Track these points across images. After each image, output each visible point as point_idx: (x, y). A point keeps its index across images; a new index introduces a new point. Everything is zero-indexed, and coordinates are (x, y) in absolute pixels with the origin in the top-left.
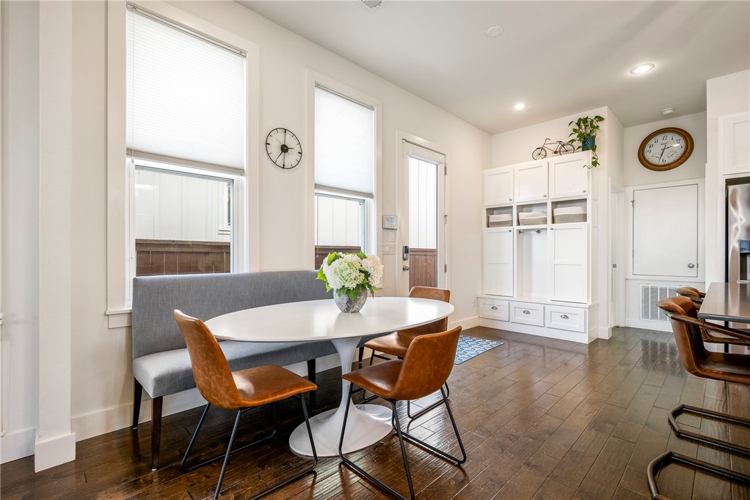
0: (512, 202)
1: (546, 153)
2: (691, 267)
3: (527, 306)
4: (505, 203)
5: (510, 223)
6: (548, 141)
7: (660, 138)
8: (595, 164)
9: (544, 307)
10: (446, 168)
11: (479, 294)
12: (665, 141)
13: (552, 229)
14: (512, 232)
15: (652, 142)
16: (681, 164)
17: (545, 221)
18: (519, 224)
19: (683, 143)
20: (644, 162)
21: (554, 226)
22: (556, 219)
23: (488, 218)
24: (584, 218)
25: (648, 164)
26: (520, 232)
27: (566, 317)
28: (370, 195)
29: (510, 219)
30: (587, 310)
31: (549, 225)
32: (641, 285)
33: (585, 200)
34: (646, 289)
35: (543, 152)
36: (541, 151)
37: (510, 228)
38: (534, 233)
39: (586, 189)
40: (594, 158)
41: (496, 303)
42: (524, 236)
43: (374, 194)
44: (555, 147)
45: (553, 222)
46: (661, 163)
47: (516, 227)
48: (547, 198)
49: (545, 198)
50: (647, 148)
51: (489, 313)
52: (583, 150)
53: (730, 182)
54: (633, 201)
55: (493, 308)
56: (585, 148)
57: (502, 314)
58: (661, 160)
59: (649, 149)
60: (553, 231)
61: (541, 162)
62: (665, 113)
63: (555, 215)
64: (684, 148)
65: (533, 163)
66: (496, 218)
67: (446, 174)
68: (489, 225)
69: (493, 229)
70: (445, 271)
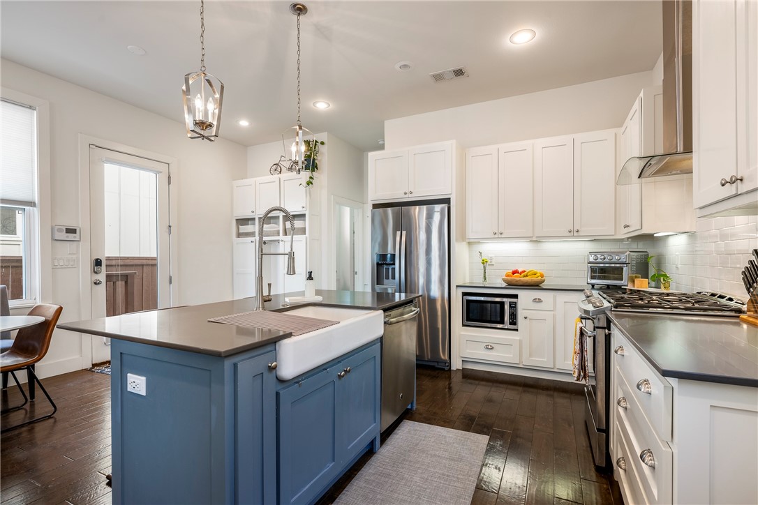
0: (254, 213)
1: (281, 169)
4: (249, 215)
5: (253, 234)
6: (283, 159)
8: (309, 183)
10: (169, 177)
13: (282, 241)
14: (254, 244)
17: (278, 234)
21: (285, 238)
22: (287, 232)
23: (238, 228)
24: (304, 231)
26: (264, 242)
28: (32, 204)
29: (253, 231)
31: (281, 237)
33: (304, 215)
35: (279, 168)
36: (277, 168)
37: (253, 239)
39: (305, 205)
40: (311, 178)
43: (36, 202)
44: (288, 164)
45: (284, 234)
52: (305, 170)
53: (376, 206)
56: (307, 168)
61: (276, 176)
63: (287, 227)
65: (270, 178)
66: (243, 229)
67: (169, 183)
68: (239, 235)
69: (241, 239)
70: (170, 283)
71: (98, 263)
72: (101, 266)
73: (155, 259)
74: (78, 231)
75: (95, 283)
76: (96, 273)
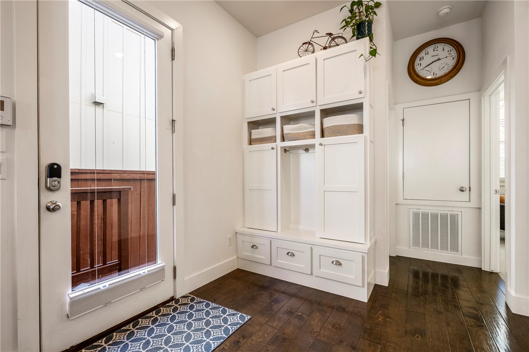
0: (275, 112)
1: (314, 49)
2: (462, 190)
3: (292, 247)
4: (267, 114)
5: (272, 139)
6: (316, 35)
7: (430, 49)
8: (373, 53)
9: (311, 248)
10: (173, 50)
11: (239, 228)
12: (436, 53)
13: (321, 145)
14: (275, 150)
15: (422, 54)
16: (452, 77)
17: (313, 135)
18: (283, 139)
19: (454, 53)
20: (415, 76)
21: (323, 140)
22: (326, 133)
23: (250, 134)
24: (360, 129)
25: (418, 79)
26: (285, 150)
27: (339, 264)
29: (273, 134)
30: (366, 256)
31: (318, 139)
32: (411, 211)
33: (361, 105)
34: (416, 215)
35: (310, 47)
36: (308, 47)
37: (273, 145)
38: (302, 152)
39: (363, 90)
40: (371, 48)
41: (256, 241)
42: (291, 156)
44: (325, 41)
45: (323, 136)
46: (432, 77)
47: (280, 144)
48: (314, 104)
49: (312, 105)
50: (417, 61)
51: (247, 253)
52: (358, 38)
54: (403, 120)
55: (253, 247)
56: (359, 35)
57: (261, 255)
58: (432, 73)
59: (419, 62)
60: (322, 147)
61: (309, 58)
62: (441, 13)
63: (325, 126)
64: (456, 59)
65: (299, 61)
66: (257, 133)
67: (173, 59)
68: (251, 142)
69: (255, 147)
70: (174, 204)
71: (54, 171)
72: (60, 177)
73: (154, 173)
74: (8, 106)
75: (48, 209)
76: (49, 189)
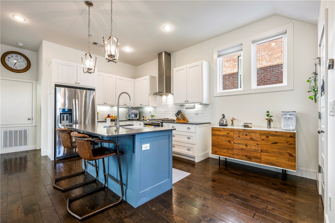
2: (29, 119)
7: (14, 55)
12: (17, 58)
15: (10, 56)
16: (25, 72)
20: (5, 65)
25: (7, 67)
32: (3, 130)
34: (5, 133)
46: (14, 68)
58: (15, 66)
59: (7, 59)
62: (19, 44)
64: (26, 64)
